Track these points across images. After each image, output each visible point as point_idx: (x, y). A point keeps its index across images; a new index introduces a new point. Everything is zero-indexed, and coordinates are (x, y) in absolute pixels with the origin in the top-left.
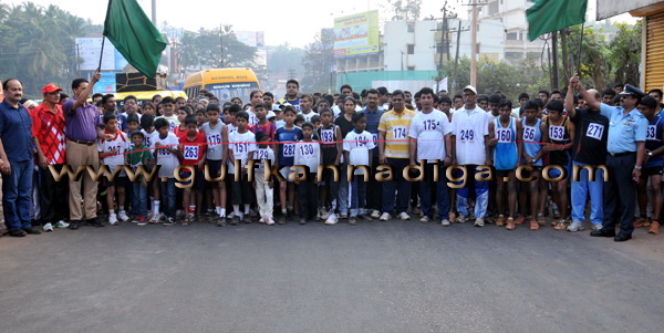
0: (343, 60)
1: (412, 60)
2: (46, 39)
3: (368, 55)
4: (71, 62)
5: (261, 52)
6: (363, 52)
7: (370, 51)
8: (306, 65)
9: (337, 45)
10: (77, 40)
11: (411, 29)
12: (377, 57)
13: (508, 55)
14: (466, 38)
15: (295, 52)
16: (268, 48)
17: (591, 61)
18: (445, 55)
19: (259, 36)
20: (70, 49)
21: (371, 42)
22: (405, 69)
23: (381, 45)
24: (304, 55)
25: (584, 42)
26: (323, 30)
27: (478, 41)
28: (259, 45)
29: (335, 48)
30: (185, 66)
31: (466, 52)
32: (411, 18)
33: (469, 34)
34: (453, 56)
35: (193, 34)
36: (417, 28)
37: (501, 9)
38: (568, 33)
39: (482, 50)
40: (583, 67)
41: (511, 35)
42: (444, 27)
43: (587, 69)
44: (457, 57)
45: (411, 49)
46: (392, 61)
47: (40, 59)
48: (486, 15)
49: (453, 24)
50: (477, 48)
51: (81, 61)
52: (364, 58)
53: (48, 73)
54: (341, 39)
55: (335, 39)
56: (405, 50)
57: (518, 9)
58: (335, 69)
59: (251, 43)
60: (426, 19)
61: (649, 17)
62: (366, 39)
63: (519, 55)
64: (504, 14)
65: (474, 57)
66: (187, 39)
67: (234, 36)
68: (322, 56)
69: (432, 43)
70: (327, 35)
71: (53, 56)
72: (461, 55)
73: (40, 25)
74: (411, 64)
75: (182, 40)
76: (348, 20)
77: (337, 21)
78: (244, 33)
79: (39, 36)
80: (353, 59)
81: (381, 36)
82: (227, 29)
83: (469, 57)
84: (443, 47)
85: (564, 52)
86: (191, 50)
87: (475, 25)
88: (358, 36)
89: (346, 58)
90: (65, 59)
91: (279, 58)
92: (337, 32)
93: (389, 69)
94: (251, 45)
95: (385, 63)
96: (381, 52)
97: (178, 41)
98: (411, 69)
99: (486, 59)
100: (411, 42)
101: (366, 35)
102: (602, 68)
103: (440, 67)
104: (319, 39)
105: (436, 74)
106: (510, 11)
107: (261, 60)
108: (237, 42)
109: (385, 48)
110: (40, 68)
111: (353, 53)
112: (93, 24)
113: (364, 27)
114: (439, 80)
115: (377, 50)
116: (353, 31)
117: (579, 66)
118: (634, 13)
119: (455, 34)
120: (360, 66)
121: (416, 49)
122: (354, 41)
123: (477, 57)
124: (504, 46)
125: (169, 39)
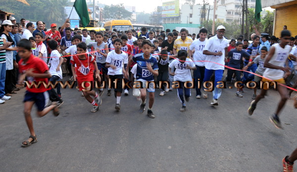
0: (165, 19)
1: (191, 20)
2: (54, 7)
4: (63, 16)
5: (134, 14)
6: (173, 16)
7: (175, 16)
8: (151, 20)
9: (163, 13)
10: (65, 8)
11: (191, 8)
12: (178, 18)
13: (227, 20)
14: (212, 12)
15: (147, 15)
16: (136, 13)
17: (256, 24)
18: (203, 19)
19: (134, 8)
20: (63, 11)
21: (176, 12)
22: (189, 23)
23: (180, 13)
24: (150, 16)
26: (158, 7)
27: (216, 14)
28: (133, 11)
30: (105, 18)
31: (211, 18)
32: (192, 4)
33: (213, 11)
34: (207, 19)
35: (108, 6)
36: (194, 8)
37: (226, 2)
38: (248, 13)
39: (218, 17)
41: (229, 13)
42: (204, 8)
45: (191, 16)
46: (184, 20)
47: (52, 14)
48: (220, 4)
49: (207, 7)
50: (216, 16)
51: (67, 16)
52: (173, 18)
53: (54, 20)
54: (165, 10)
55: (162, 10)
56: (189, 16)
57: (232, 3)
58: (162, 22)
59: (130, 10)
60: (197, 4)
61: (277, 9)
62: (174, 11)
63: (231, 20)
64: (227, 4)
65: (214, 20)
66: (106, 8)
67: (124, 7)
68: (157, 17)
69: (199, 13)
70: (159, 9)
71: (56, 13)
72: (209, 19)
73: (52, 1)
74: (191, 22)
76: (167, 3)
77: (163, 4)
78: (128, 8)
79: (52, 6)
80: (169, 18)
81: (180, 10)
82: (121, 5)
83: (212, 20)
84: (203, 15)
85: (246, 20)
86: (107, 12)
87: (215, 8)
88: (171, 10)
90: (61, 14)
91: (141, 17)
92: (164, 8)
93: (182, 23)
94: (130, 11)
95: (181, 20)
96: (180, 16)
97: (103, 9)
98: (191, 23)
99: (219, 21)
100: (191, 13)
101: (174, 9)
102: (260, 27)
103: (201, 23)
104: (156, 10)
105: (200, 26)
106: (229, 3)
107: (134, 17)
108: (125, 10)
109: (181, 15)
110: (51, 18)
111: (169, 16)
112: (71, 1)
113: (174, 6)
115: (178, 15)
116: (169, 8)
117: (252, 25)
118: (272, 7)
119: (208, 11)
120: (172, 21)
121: (193, 16)
122: (169, 11)
123: (216, 20)
124: (226, 16)
125: (99, 8)
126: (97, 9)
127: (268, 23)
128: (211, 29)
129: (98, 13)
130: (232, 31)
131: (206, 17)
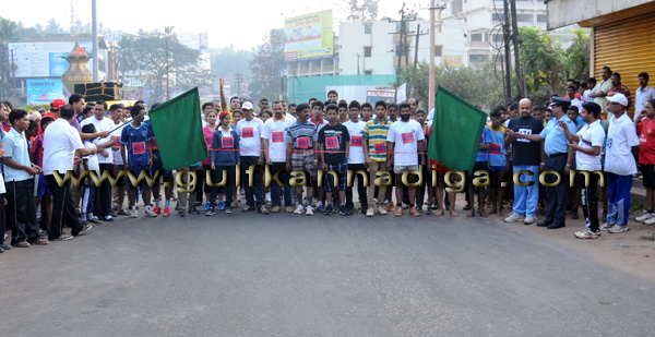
0: (294, 64)
1: (370, 63)
3: (321, 58)
4: (3, 68)
5: (205, 55)
6: (316, 55)
7: (323, 54)
8: (254, 70)
9: (288, 48)
10: (11, 46)
11: (368, 30)
12: (331, 60)
13: (473, 58)
14: (425, 42)
15: (242, 54)
16: (212, 50)
17: (548, 67)
18: (403, 58)
19: (203, 37)
20: (3, 55)
21: (324, 44)
22: (362, 73)
23: (336, 47)
24: (252, 58)
25: (540, 49)
26: (273, 31)
27: (437, 43)
28: (203, 47)
29: (286, 51)
30: (123, 71)
31: (424, 55)
32: (368, 18)
33: (428, 37)
34: (412, 60)
35: (132, 37)
36: (374, 29)
37: (465, 7)
39: (444, 53)
40: (541, 74)
41: (476, 37)
42: (403, 28)
43: (545, 76)
44: (416, 62)
45: (368, 51)
46: (348, 64)
48: (449, 14)
49: (412, 27)
50: (437, 51)
51: (14, 68)
52: (317, 62)
54: (292, 40)
55: (285, 41)
56: (362, 52)
57: (483, 8)
58: (286, 73)
59: (193, 45)
60: (384, 19)
61: (596, 29)
62: (320, 40)
63: (484, 57)
64: (468, 13)
65: (432, 61)
66: (126, 42)
67: (175, 37)
68: (271, 62)
69: (392, 46)
70: (277, 37)
72: (420, 59)
74: (368, 68)
75: (120, 44)
76: (298, 20)
77: (288, 22)
78: (187, 40)
80: (305, 63)
81: (335, 38)
82: (167, 31)
83: (428, 62)
84: (402, 50)
86: (130, 54)
87: (435, 26)
88: (310, 38)
89: (298, 61)
91: (224, 61)
92: (288, 33)
93: (344, 73)
94: (194, 48)
95: (340, 67)
96: (336, 55)
97: (115, 44)
98: (368, 73)
99: (446, 64)
100: (368, 45)
101: (319, 37)
102: (560, 74)
103: (399, 71)
104: (268, 41)
105: (394, 80)
106: (474, 11)
107: (205, 64)
108: (179, 45)
109: (340, 51)
111: (305, 56)
112: (25, 27)
113: (317, 28)
114: (396, 86)
115: (331, 53)
116: (305, 33)
117: (536, 73)
118: (584, 24)
119: (414, 38)
120: (313, 70)
121: (373, 52)
122: (306, 42)
123: (438, 61)
124: (468, 48)
125: (106, 42)
126: (102, 45)
127: (581, 65)
128: (427, 88)
129: (102, 55)
130: (485, 90)
131: (412, 54)
